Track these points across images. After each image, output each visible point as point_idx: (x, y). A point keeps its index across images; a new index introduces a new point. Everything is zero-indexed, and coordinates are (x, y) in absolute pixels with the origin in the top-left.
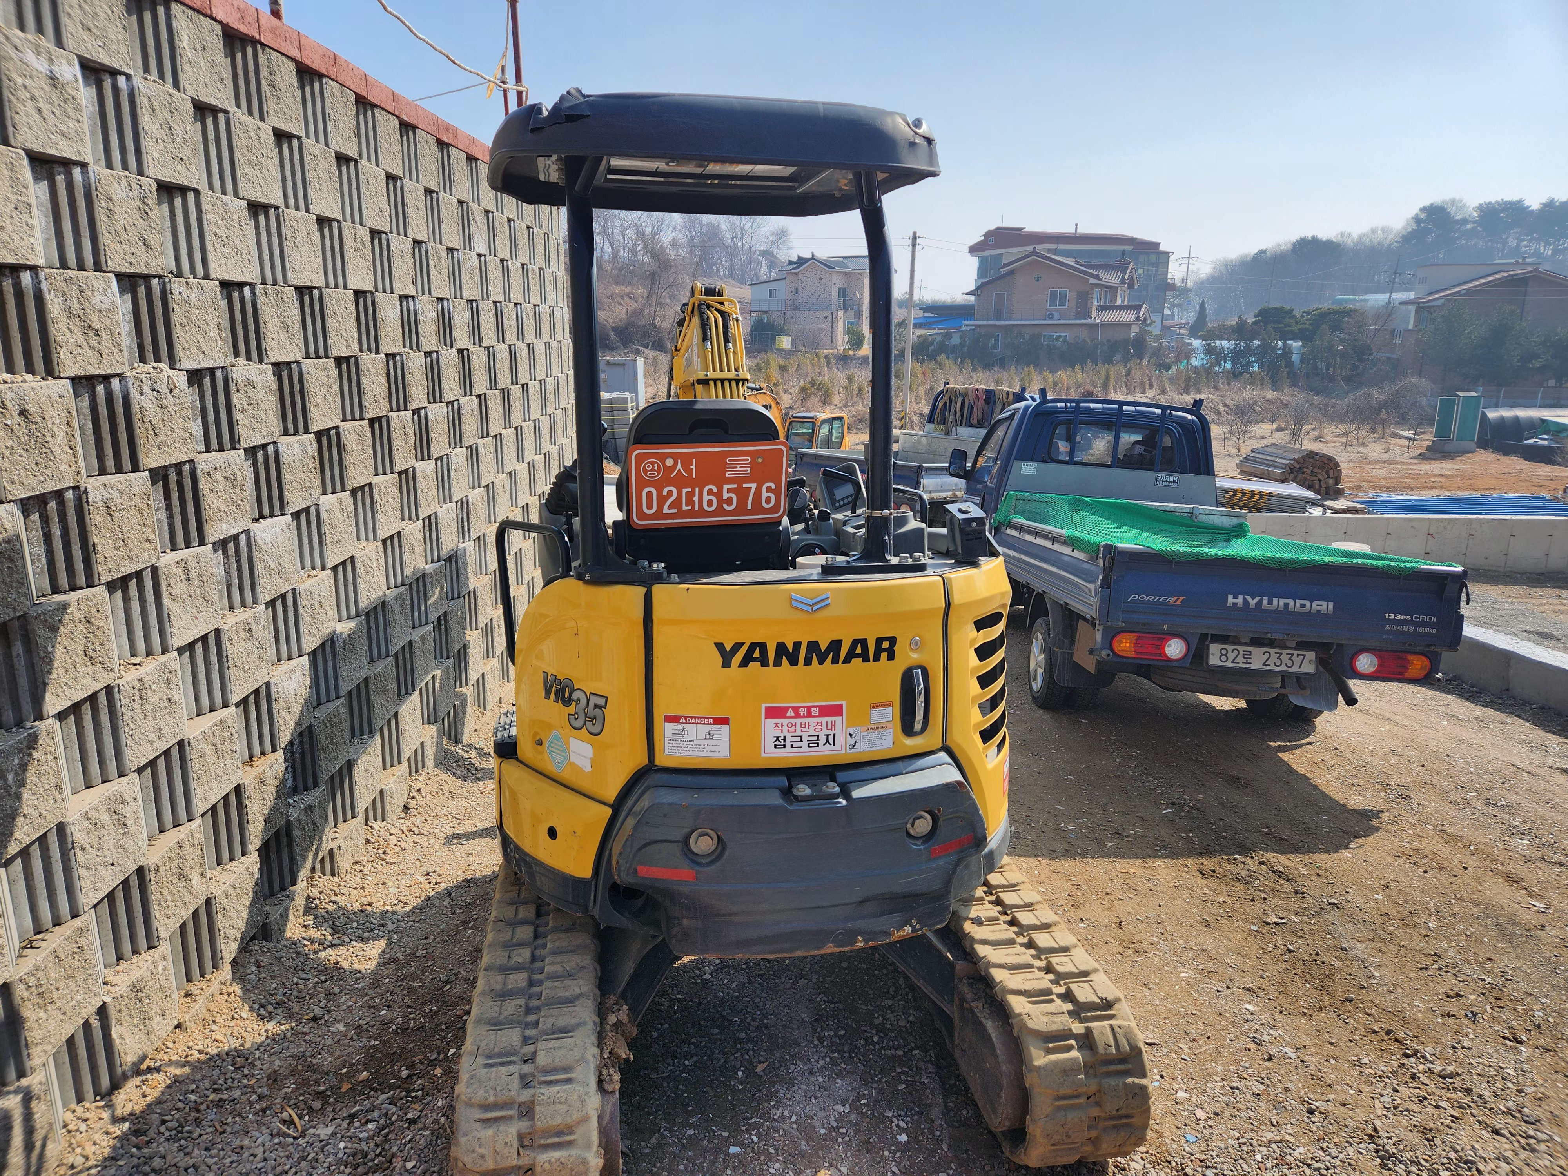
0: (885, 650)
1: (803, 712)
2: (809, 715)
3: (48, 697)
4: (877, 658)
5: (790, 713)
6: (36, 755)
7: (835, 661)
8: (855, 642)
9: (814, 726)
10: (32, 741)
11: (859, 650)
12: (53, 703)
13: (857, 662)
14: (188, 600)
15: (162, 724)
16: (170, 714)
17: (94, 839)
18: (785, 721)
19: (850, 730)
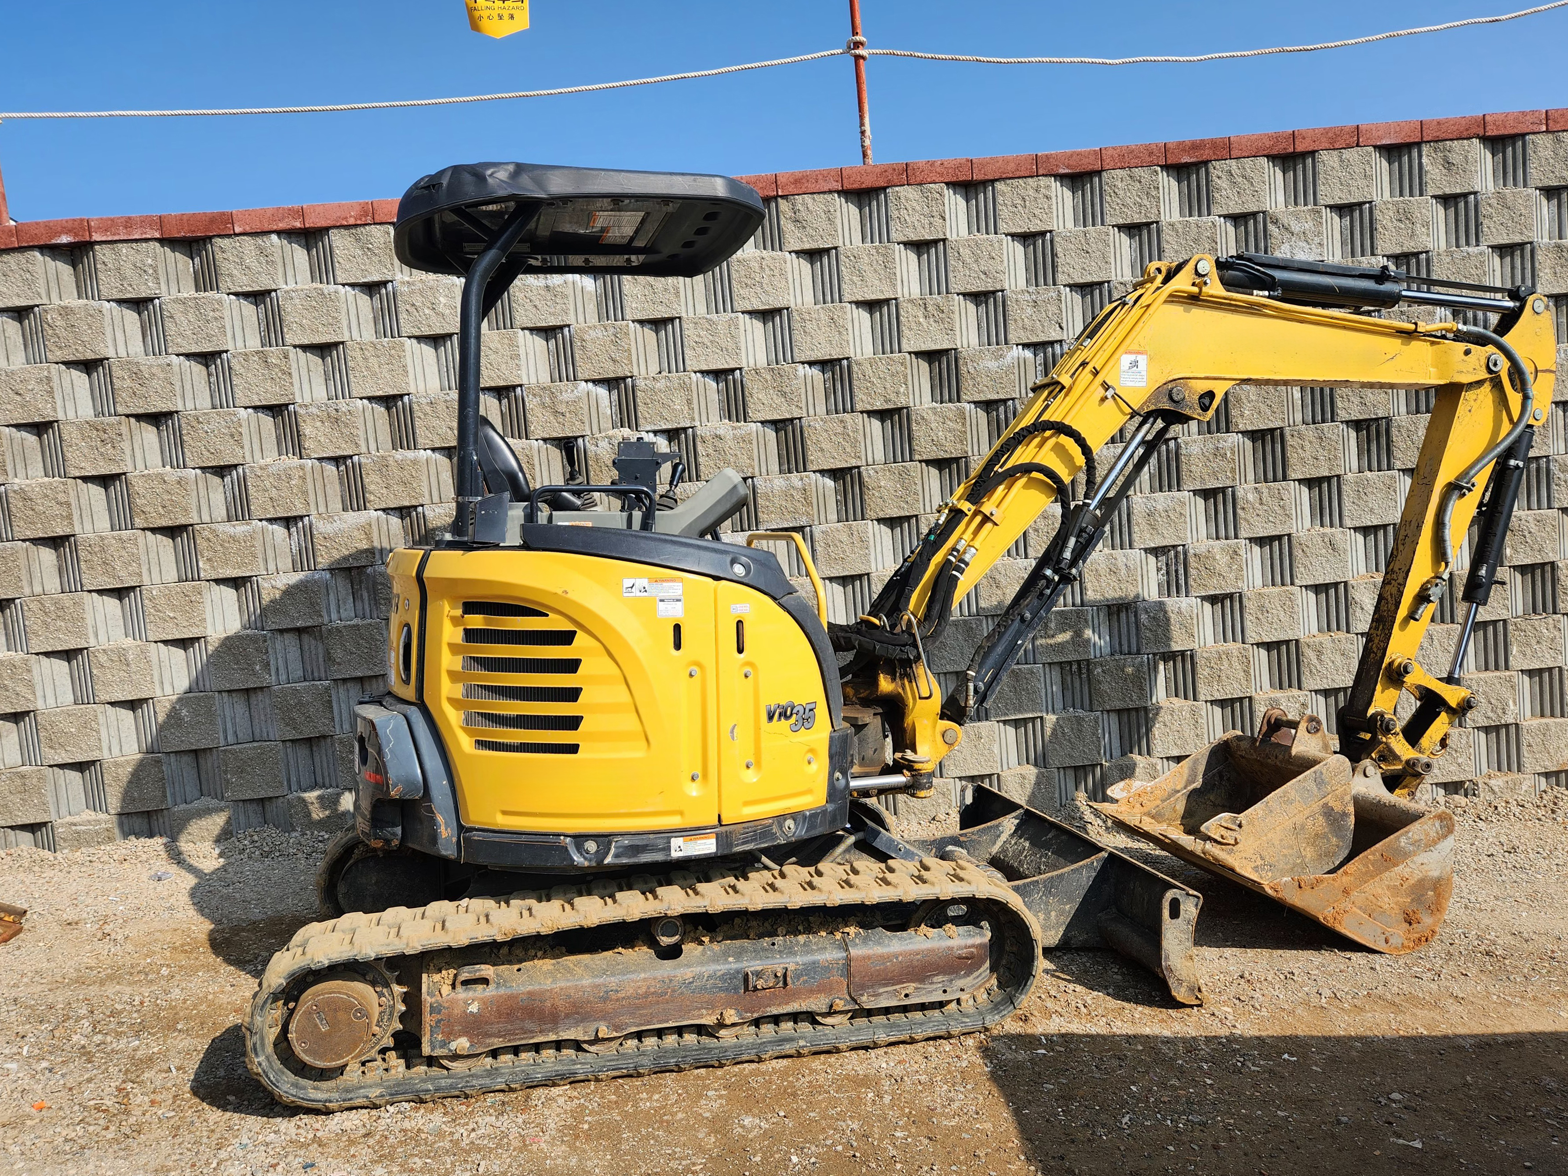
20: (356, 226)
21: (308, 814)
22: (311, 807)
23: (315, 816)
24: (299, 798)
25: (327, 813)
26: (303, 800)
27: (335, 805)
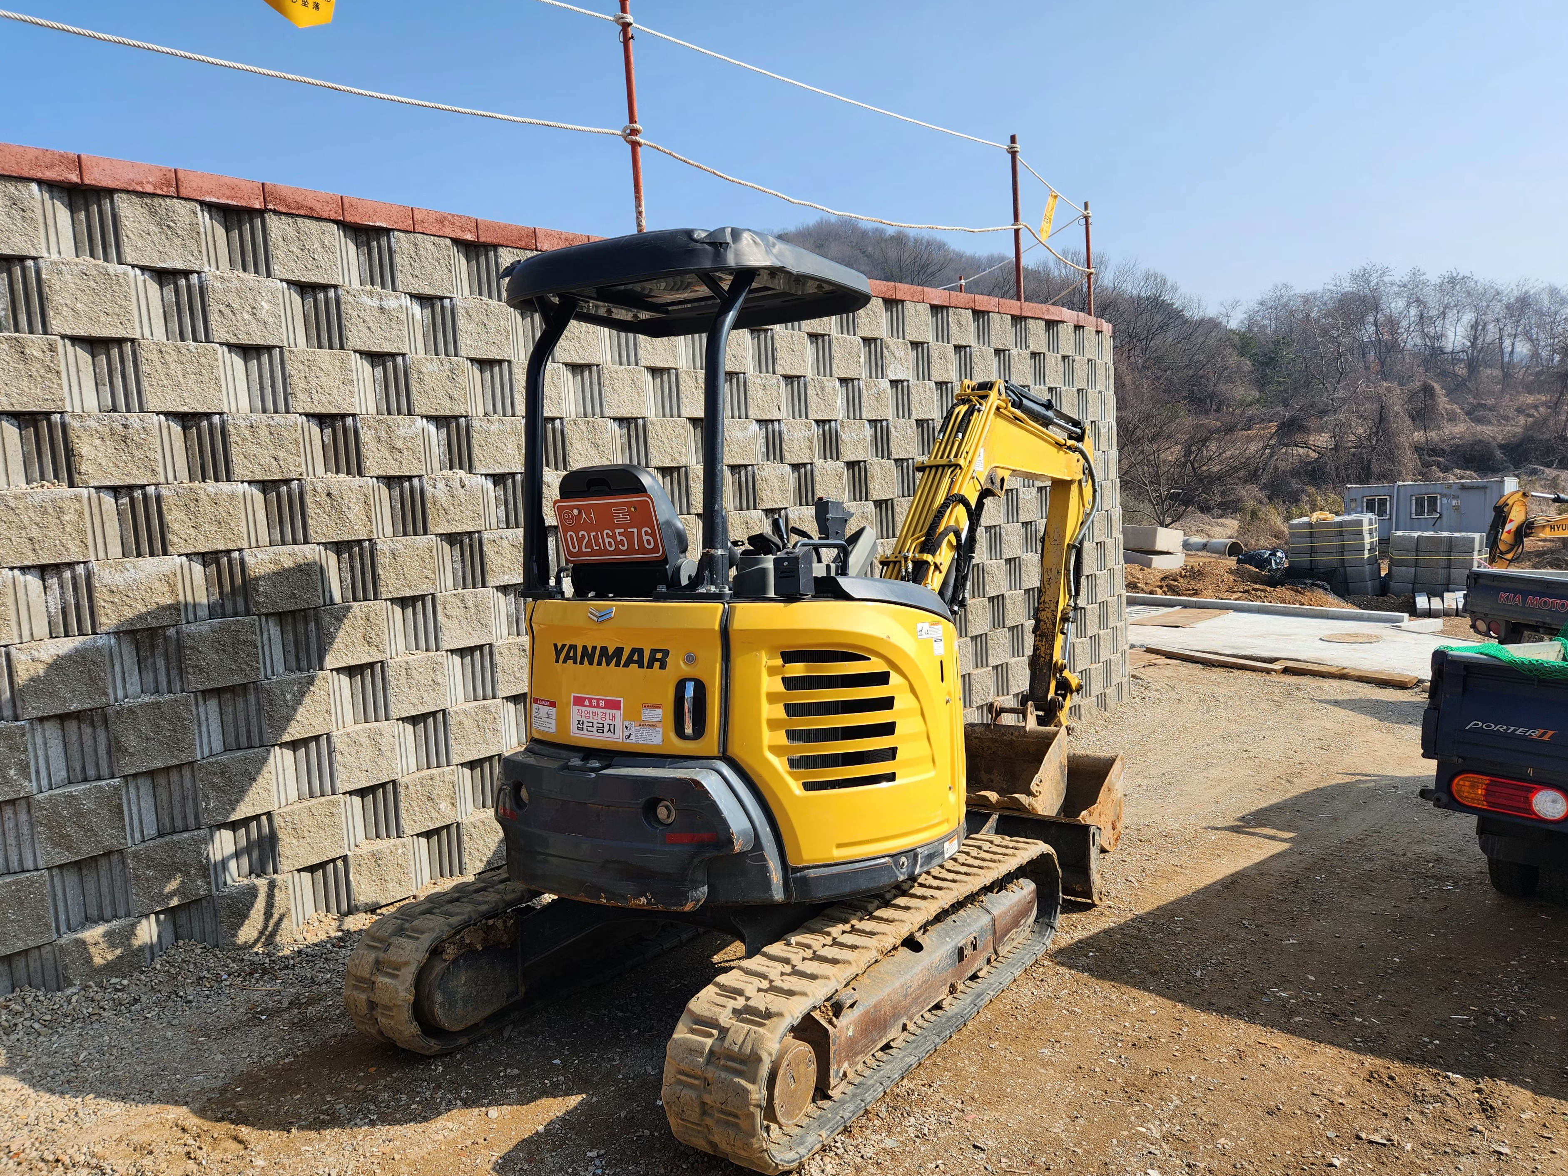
0: (658, 660)
1: (594, 703)
2: (598, 706)
3: (328, 658)
4: (650, 666)
5: (587, 703)
6: (312, 688)
7: (617, 665)
8: (634, 650)
9: (600, 716)
10: (311, 681)
11: (636, 658)
12: (330, 662)
13: (634, 667)
14: (464, 622)
15: (425, 695)
16: (434, 690)
17: (353, 751)
18: (584, 709)
19: (626, 723)
20: (153, 195)
21: (89, 960)
22: (92, 950)
23: (98, 961)
24: (77, 941)
25: (118, 952)
26: (83, 943)
27: (128, 939)
